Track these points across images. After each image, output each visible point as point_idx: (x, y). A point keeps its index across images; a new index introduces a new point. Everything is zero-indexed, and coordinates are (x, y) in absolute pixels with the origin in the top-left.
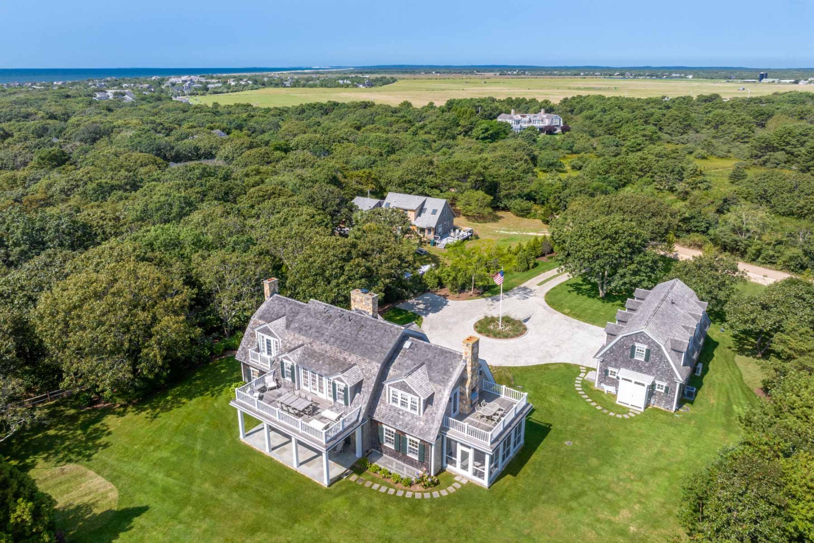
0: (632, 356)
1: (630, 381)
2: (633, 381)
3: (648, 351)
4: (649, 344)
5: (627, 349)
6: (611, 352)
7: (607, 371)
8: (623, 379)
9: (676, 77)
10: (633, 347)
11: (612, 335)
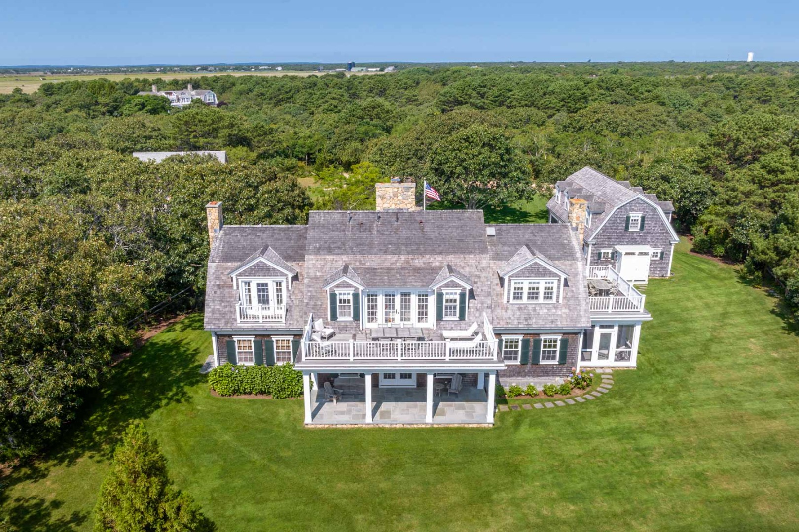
0: (627, 228)
1: (633, 254)
2: (637, 253)
3: (643, 218)
4: (643, 210)
5: (620, 223)
6: (604, 231)
7: (599, 254)
8: (627, 254)
9: (265, 69)
10: (628, 218)
11: (597, 214)
